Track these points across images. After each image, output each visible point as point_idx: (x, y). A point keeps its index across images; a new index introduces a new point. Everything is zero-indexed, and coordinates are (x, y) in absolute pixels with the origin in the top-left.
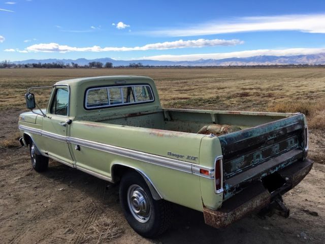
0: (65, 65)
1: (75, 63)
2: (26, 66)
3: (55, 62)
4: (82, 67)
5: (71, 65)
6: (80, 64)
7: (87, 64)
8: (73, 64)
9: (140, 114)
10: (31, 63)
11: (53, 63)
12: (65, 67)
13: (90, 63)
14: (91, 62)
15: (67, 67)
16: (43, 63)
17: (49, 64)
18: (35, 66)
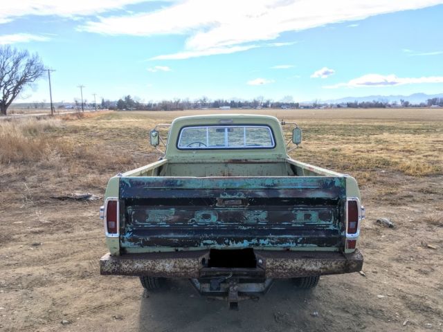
0: (390, 103)
1: (405, 101)
2: (339, 106)
3: (376, 100)
4: (416, 106)
5: (399, 103)
6: (413, 102)
7: (424, 101)
8: (402, 101)
9: (246, 162)
10: (346, 102)
11: (374, 101)
12: (390, 106)
13: (429, 100)
14: (431, 98)
15: (394, 106)
16: (360, 102)
17: (368, 103)
18: (350, 106)
